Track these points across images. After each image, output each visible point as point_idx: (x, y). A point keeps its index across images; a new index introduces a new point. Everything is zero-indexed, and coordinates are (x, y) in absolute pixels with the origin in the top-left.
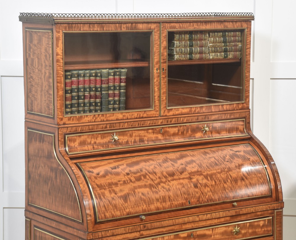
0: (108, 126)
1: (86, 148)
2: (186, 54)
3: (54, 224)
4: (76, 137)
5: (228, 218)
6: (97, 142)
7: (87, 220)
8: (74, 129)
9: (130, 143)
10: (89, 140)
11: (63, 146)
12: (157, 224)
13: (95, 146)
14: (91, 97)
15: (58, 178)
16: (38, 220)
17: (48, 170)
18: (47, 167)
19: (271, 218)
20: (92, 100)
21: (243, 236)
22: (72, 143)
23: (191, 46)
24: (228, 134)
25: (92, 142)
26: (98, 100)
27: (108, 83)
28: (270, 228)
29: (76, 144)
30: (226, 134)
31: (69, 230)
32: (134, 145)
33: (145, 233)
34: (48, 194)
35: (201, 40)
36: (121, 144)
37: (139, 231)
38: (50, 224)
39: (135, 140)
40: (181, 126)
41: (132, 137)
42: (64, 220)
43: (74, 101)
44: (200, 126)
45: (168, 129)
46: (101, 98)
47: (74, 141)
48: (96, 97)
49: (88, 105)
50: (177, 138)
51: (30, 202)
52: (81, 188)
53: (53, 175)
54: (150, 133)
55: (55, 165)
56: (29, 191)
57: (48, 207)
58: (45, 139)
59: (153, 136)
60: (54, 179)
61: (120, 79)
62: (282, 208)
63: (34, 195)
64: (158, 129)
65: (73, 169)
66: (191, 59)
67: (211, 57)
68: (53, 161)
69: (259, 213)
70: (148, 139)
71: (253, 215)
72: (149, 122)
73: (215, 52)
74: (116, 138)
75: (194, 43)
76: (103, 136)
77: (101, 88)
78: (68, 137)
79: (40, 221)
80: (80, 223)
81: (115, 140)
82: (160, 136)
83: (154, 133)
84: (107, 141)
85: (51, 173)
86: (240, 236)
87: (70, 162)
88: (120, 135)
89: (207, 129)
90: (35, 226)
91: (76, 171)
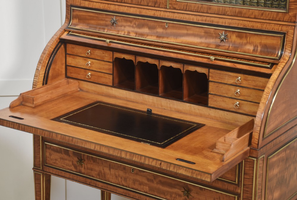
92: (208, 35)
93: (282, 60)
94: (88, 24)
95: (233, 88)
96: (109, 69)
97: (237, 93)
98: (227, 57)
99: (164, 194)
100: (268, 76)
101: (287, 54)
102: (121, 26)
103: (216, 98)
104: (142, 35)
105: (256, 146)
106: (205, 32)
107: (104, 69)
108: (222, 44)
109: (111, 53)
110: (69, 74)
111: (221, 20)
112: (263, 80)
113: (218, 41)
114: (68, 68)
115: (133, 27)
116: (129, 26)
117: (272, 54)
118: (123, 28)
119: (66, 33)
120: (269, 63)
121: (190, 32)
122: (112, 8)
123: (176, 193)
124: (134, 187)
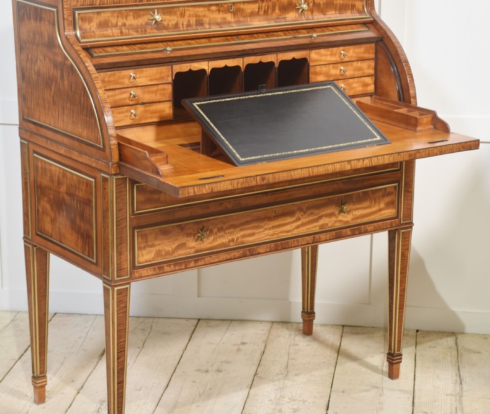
1: (109, 32)
3: (63, 150)
4: (92, 15)
6: (128, 23)
7: (110, 145)
8: (89, 1)
9: (181, 26)
10: (114, 21)
11: (71, 28)
13: (124, 30)
15: (65, 78)
16: (39, 143)
17: (50, 65)
18: (48, 62)
22: (87, 24)
24: (338, 15)
25: (120, 24)
29: (93, 26)
30: (335, 16)
31: (84, 159)
32: (187, 30)
34: (52, 103)
36: (166, 28)
38: (56, 150)
39: (189, 21)
40: (263, 1)
41: (184, 17)
44: (294, 1)
45: (242, 6)
47: (90, 20)
50: (257, 20)
51: (25, 115)
52: (100, 95)
53: (58, 74)
54: (213, 11)
55: (59, 59)
56: (23, 98)
57: (52, 123)
58: (44, 16)
59: (219, 17)
60: (59, 80)
63: (31, 104)
64: (226, 6)
65: (87, 64)
68: (57, 51)
70: (210, 21)
74: (158, 17)
76: (137, 14)
78: (79, 14)
79: (41, 144)
80: (99, 149)
81: (156, 22)
82: (229, 17)
83: (219, 11)
84: (144, 23)
85: (55, 71)
87: (83, 55)
88: (164, 13)
89: (305, 6)
90: (35, 152)
91: (91, 68)
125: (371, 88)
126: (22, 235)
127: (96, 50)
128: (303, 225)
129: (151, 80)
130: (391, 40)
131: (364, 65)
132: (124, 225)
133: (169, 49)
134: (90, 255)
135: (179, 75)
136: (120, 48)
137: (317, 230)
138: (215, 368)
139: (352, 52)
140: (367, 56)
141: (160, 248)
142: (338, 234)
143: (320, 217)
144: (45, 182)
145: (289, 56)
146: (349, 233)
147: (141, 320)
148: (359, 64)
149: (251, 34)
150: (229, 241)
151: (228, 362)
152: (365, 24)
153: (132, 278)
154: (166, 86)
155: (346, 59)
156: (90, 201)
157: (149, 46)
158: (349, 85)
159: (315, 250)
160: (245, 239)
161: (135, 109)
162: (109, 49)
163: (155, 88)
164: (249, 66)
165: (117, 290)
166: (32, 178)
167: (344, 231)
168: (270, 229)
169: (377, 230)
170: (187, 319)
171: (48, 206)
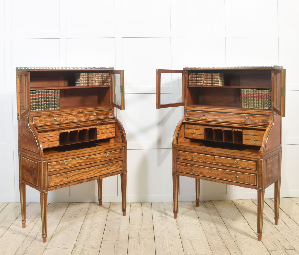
0: (52, 114)
1: (42, 122)
2: (86, 83)
3: (29, 155)
4: (38, 118)
5: (104, 151)
6: (47, 120)
7: (41, 153)
8: (37, 115)
10: (43, 120)
11: (32, 122)
12: (73, 154)
13: (46, 122)
14: (44, 101)
15: (30, 135)
16: (23, 154)
17: (26, 132)
19: (122, 150)
20: (45, 103)
21: (110, 158)
23: (88, 80)
25: (45, 120)
26: (48, 103)
27: (52, 96)
28: (121, 154)
29: (38, 121)
30: (103, 117)
31: (34, 157)
32: (63, 121)
33: (67, 158)
34: (26, 142)
35: (92, 78)
36: (58, 121)
37: (65, 157)
38: (27, 155)
39: (64, 119)
40: (84, 113)
41: (62, 118)
42: (33, 153)
43: (37, 103)
44: (92, 113)
45: (78, 115)
46: (49, 102)
47: (37, 120)
48: (47, 101)
49: (43, 105)
50: (82, 118)
51: (20, 146)
52: (39, 139)
54: (70, 116)
55: (29, 130)
56: (19, 142)
57: (27, 148)
58: (25, 119)
59: (72, 118)
60: (28, 136)
61: (57, 94)
62: (126, 146)
64: (74, 115)
66: (88, 85)
67: (97, 85)
68: (28, 128)
69: (117, 148)
70: (69, 119)
71: (114, 149)
72: (70, 112)
73: (98, 83)
74: (55, 118)
75: (89, 79)
76: (50, 118)
77: (49, 97)
78: (34, 118)
80: (38, 154)
81: (55, 119)
82: (75, 118)
83: (72, 116)
84: (51, 120)
85: (27, 134)
86: (109, 158)
87: (35, 129)
88: (57, 117)
89: (95, 114)
90: (22, 156)
91: (37, 132)
92: (241, 117)
93: (269, 124)
94: (193, 116)
95: (252, 136)
96: (202, 133)
97: (254, 138)
98: (249, 125)
99: (227, 178)
100: (265, 130)
101: (271, 122)
102: (207, 116)
103: (246, 141)
104: (215, 119)
105: (262, 155)
106: (240, 116)
107: (200, 133)
108: (247, 120)
109: (203, 126)
110: (185, 136)
111: (246, 112)
112: (263, 132)
113: (245, 119)
114: (185, 134)
115: (212, 116)
116: (210, 116)
117: (265, 123)
118: (207, 117)
119: (184, 120)
120: (264, 126)
121: (234, 117)
122: (203, 110)
123: (232, 177)
124: (215, 176)
125: (114, 135)
126: (19, 180)
127: (38, 127)
128: (96, 173)
129: (53, 135)
130: (119, 122)
131: (112, 129)
132: (45, 175)
133: (58, 126)
134: (36, 184)
135: (61, 133)
136: (45, 127)
137: (100, 175)
138: (74, 216)
139: (108, 126)
140: (113, 127)
141: (56, 181)
142: (106, 176)
143: (101, 171)
144: (24, 164)
145: (91, 127)
146: (110, 175)
147: (53, 204)
148: (111, 129)
149: (81, 122)
150: (75, 179)
151: (77, 214)
152: (112, 118)
153: (48, 190)
154: (57, 136)
155: (107, 128)
156: (36, 169)
157: (53, 126)
158: (108, 135)
159: (101, 180)
160: (80, 178)
161: (49, 143)
162: (42, 127)
163: (54, 137)
164: (80, 130)
165: (44, 194)
166: (21, 164)
167: (108, 175)
168: (87, 175)
169: (117, 174)
170: (66, 203)
171: (25, 171)
